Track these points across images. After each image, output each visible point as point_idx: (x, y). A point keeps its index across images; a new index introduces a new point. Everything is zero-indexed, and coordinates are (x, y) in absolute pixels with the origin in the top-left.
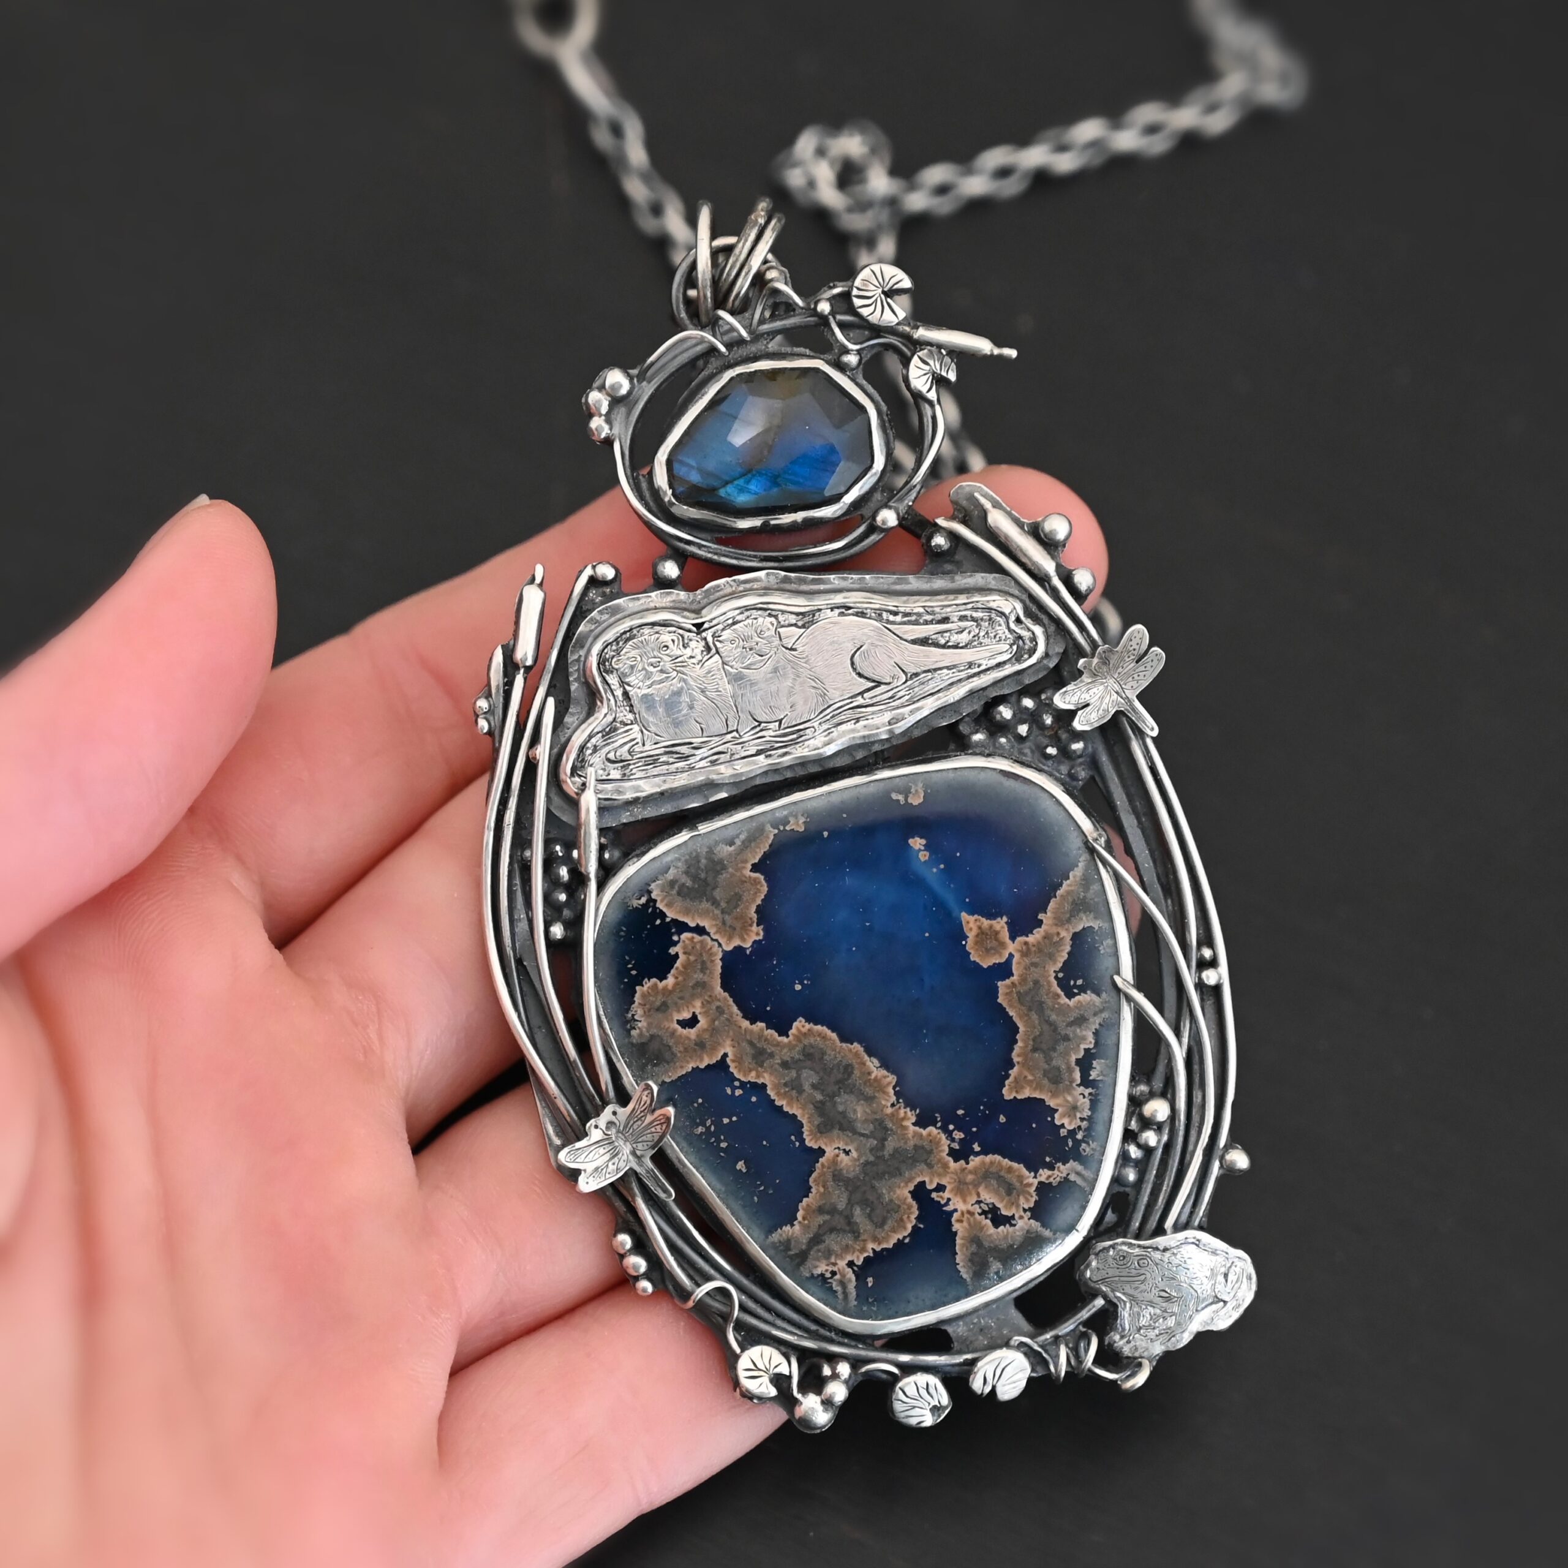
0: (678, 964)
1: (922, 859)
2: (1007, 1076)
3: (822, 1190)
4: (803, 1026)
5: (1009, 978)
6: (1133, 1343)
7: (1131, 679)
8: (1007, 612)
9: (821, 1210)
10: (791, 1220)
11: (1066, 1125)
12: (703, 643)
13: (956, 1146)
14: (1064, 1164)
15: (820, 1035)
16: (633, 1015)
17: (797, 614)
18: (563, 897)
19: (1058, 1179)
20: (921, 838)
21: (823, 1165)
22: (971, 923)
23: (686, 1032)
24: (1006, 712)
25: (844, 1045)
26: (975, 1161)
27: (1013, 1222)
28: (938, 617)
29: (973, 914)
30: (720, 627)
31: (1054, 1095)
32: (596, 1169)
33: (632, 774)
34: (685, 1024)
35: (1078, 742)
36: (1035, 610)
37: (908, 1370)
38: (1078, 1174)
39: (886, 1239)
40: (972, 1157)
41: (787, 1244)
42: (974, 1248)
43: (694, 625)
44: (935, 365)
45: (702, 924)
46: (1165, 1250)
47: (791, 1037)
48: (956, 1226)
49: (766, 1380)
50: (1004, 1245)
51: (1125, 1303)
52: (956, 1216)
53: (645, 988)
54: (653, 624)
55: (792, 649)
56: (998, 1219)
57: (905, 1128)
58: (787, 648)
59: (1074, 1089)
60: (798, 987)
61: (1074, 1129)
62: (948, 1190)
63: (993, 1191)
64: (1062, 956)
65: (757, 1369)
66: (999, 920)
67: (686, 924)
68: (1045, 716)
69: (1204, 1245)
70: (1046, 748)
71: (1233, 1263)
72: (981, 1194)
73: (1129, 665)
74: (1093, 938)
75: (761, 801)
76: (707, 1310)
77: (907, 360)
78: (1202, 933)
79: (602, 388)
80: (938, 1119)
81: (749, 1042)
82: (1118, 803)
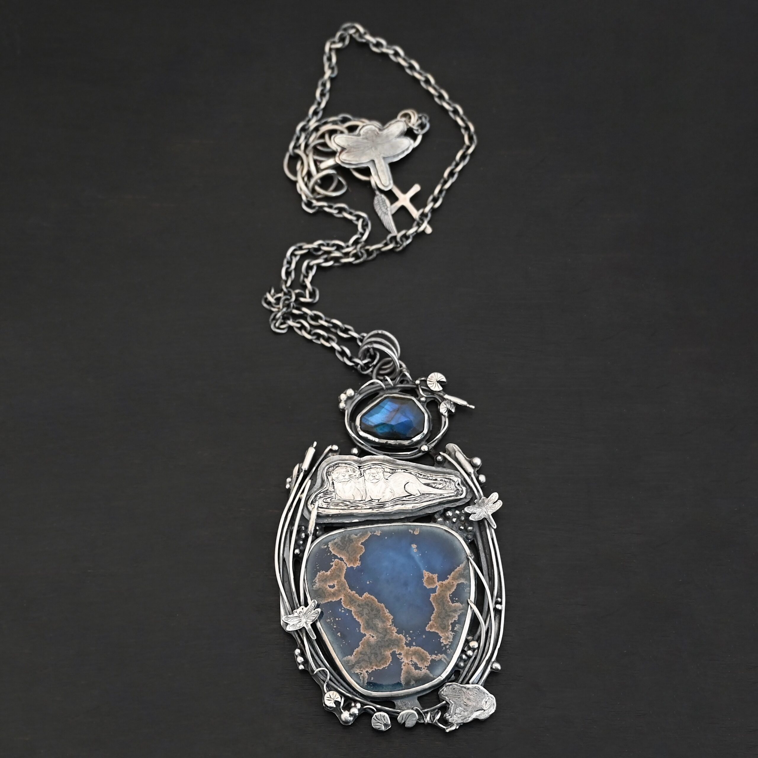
0: (332, 568)
1: (415, 551)
2: (428, 623)
3: (363, 647)
4: (367, 595)
6: (452, 718)
7: (490, 509)
8: (455, 481)
9: (361, 653)
10: (351, 654)
11: (444, 643)
12: (360, 472)
13: (408, 642)
14: (441, 655)
15: (372, 598)
16: (315, 581)
17: (391, 469)
18: (301, 542)
19: (438, 659)
20: (416, 545)
21: (365, 639)
22: (426, 574)
23: (331, 589)
24: (450, 513)
25: (379, 604)
26: (413, 648)
27: (421, 669)
28: (434, 478)
29: (427, 571)
30: (366, 469)
31: (442, 632)
32: (293, 625)
33: (330, 507)
34: (330, 587)
35: (471, 527)
36: (465, 483)
37: (379, 710)
38: (445, 659)
39: (380, 666)
40: (412, 646)
41: (348, 662)
42: (407, 675)
43: (358, 466)
44: (449, 407)
45: (342, 557)
46: (468, 689)
47: (363, 598)
48: (403, 667)
49: (333, 701)
50: (417, 676)
51: (452, 704)
52: (403, 664)
53: (321, 573)
55: (387, 479)
56: (417, 668)
57: (393, 633)
58: (385, 479)
59: (449, 632)
60: (368, 583)
61: (446, 644)
62: (402, 655)
63: (416, 658)
64: (453, 590)
65: (331, 698)
66: (435, 574)
67: (337, 556)
68: (462, 517)
69: (481, 690)
70: (460, 526)
71: (489, 698)
72: (413, 658)
73: (490, 504)
74: (463, 586)
75: (368, 525)
76: (318, 677)
77: (440, 403)
78: (499, 594)
79: (345, 393)
80: (404, 632)
81: (349, 596)
82: (480, 548)
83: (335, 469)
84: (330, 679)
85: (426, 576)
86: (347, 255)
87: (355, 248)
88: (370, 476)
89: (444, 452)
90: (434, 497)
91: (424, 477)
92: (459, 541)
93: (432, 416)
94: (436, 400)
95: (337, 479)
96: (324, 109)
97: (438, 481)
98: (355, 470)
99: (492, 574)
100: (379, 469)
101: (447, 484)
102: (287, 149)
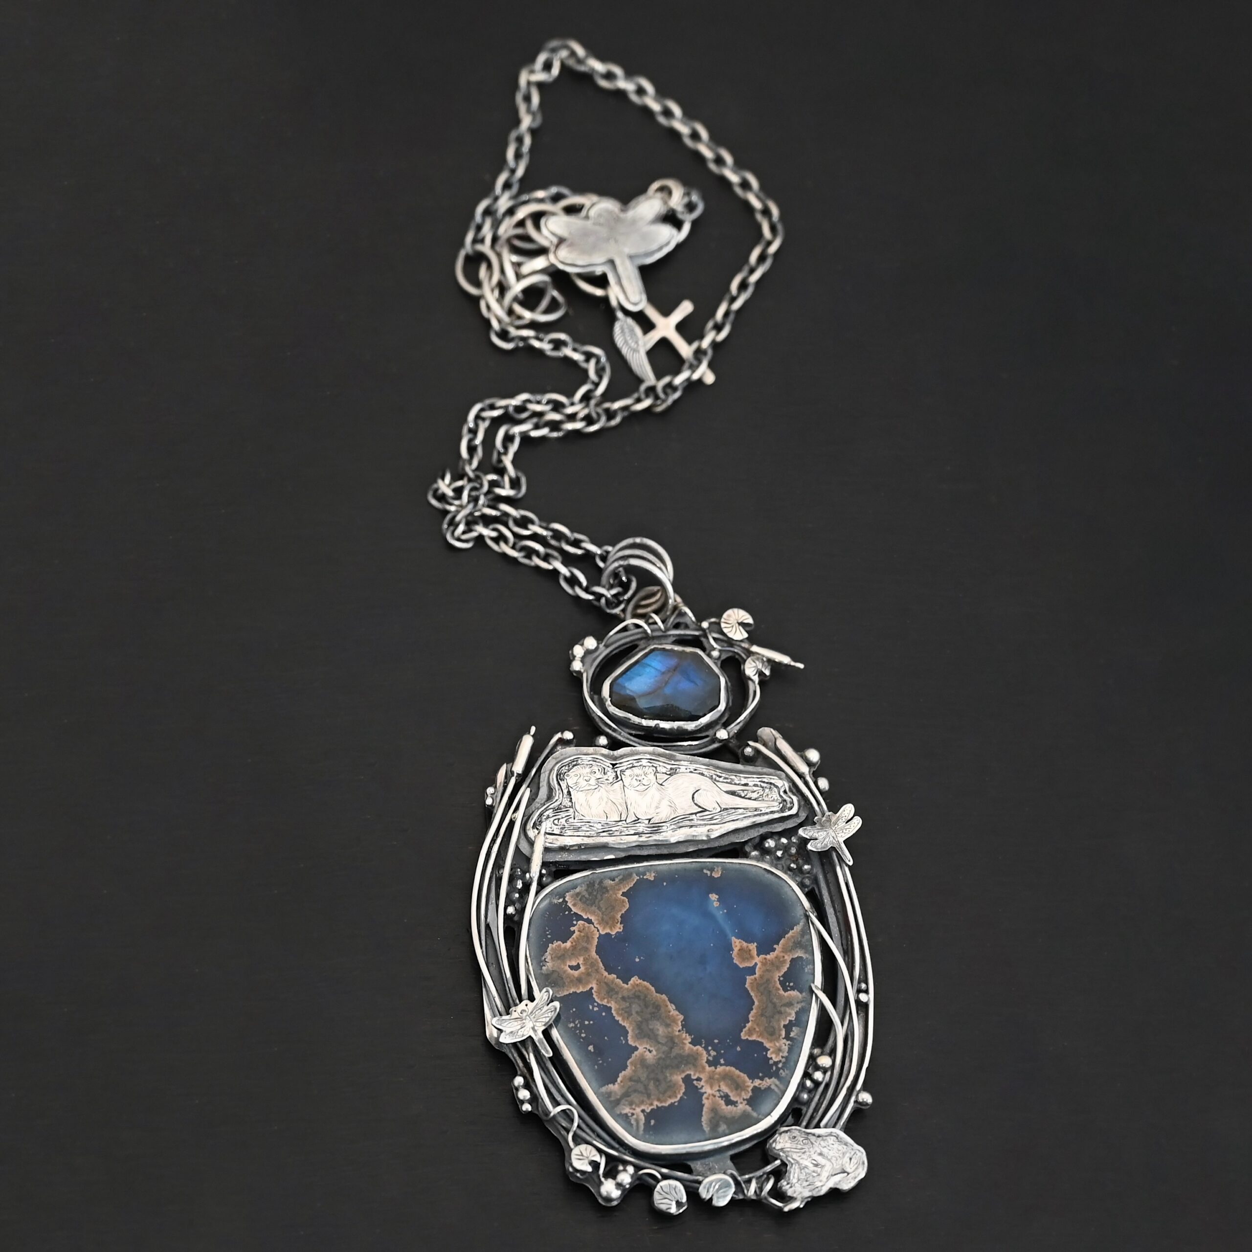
0: (574, 936)
1: (715, 906)
2: (745, 1027)
3: (633, 1068)
4: (637, 981)
5: (753, 975)
6: (793, 1188)
7: (841, 831)
8: (780, 786)
9: (631, 1079)
10: (614, 1082)
11: (773, 1058)
12: (615, 774)
13: (711, 1058)
14: (769, 1079)
15: (645, 987)
16: (545, 959)
18: (517, 896)
19: (765, 1086)
20: (716, 894)
21: (636, 1056)
22: (737, 943)
23: (572, 972)
24: (770, 843)
25: (658, 995)
26: (720, 1069)
27: (737, 1105)
29: (738, 939)
30: (625, 768)
31: (769, 1041)
32: (512, 1032)
33: (565, 833)
34: (571, 967)
35: (809, 865)
36: (795, 789)
37: (665, 1177)
38: (776, 1085)
39: (665, 1101)
40: (719, 1066)
41: (609, 1094)
42: (713, 1115)
43: (611, 764)
44: (760, 666)
45: (590, 918)
46: (819, 1136)
47: (629, 985)
48: (705, 1101)
49: (586, 1161)
50: (729, 1116)
51: (792, 1164)
52: (705, 1096)
53: (554, 945)
55: (661, 785)
56: (729, 1102)
57: (685, 1044)
58: (659, 784)
59: (781, 1040)
60: (637, 960)
61: (778, 1061)
62: (703, 1081)
63: (727, 1085)
64: (784, 969)
65: (582, 1155)
66: (752, 944)
67: (582, 916)
68: (792, 848)
69: (841, 1139)
70: (790, 864)
71: (855, 1153)
72: (721, 1086)
73: (841, 824)
74: (802, 963)
75: (633, 862)
76: (557, 1124)
77: (745, 661)
78: (861, 977)
79: (582, 645)
80: (704, 1043)
81: (606, 983)
82: (826, 901)
83: (571, 769)
84: (579, 1127)
85: (736, 946)
86: (572, 417)
87: (587, 406)
88: (632, 779)
89: (756, 741)
90: (745, 813)
91: (725, 781)
92: (791, 887)
93: (732, 681)
94: (737, 657)
95: (576, 787)
96: (522, 180)
97: (750, 786)
98: (606, 771)
99: (849, 943)
100: (647, 768)
101: (766, 792)
102: (462, 244)
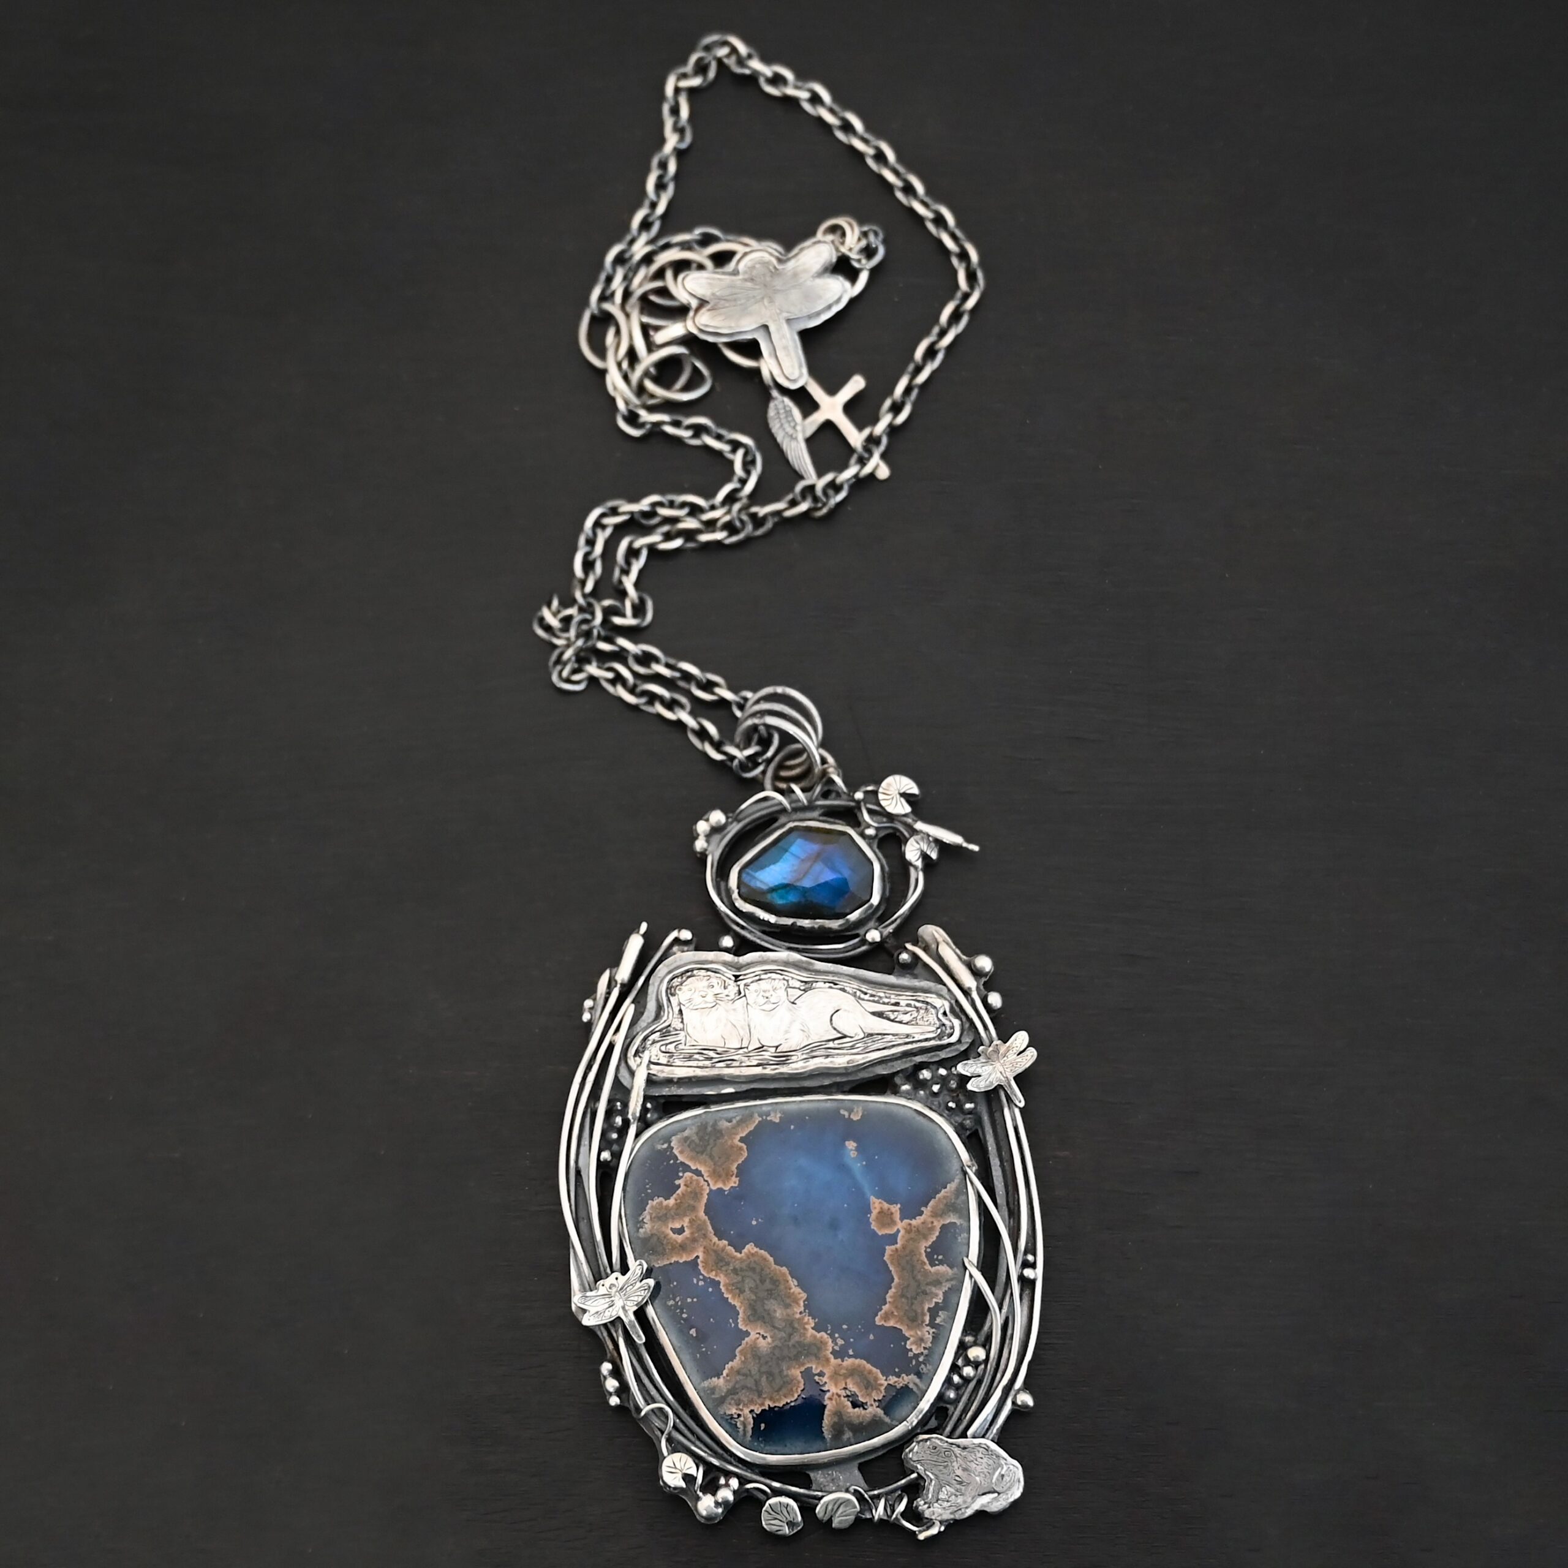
0: (679, 1191)
1: (852, 1156)
2: (881, 1309)
3: (743, 1359)
4: (753, 1249)
5: (894, 1245)
6: (931, 1509)
7: (1011, 1065)
9: (738, 1372)
10: (718, 1375)
11: (913, 1350)
12: (737, 988)
13: (837, 1348)
14: (907, 1375)
15: (762, 1256)
16: (643, 1219)
18: (615, 1136)
19: (901, 1385)
20: (854, 1142)
21: (747, 1343)
22: (876, 1204)
23: (675, 1236)
24: (926, 1074)
25: (777, 1267)
26: (849, 1362)
27: (866, 1407)
28: (893, 1001)
29: (879, 1199)
31: (909, 1328)
32: (597, 1312)
33: (674, 1062)
34: (674, 1231)
35: (971, 1103)
36: (957, 1010)
37: (777, 1493)
38: (916, 1384)
39: (779, 1400)
40: (846, 1358)
41: (713, 1390)
42: (836, 1419)
43: (734, 976)
44: (924, 847)
45: (699, 1169)
46: (965, 1448)
47: (743, 1254)
48: (827, 1402)
49: (680, 1476)
50: (856, 1421)
51: (931, 1480)
52: (828, 1395)
53: (655, 1203)
54: (707, 970)
55: (793, 1003)
56: (856, 1403)
57: (805, 1329)
59: (923, 1327)
60: (754, 1223)
61: (919, 1354)
62: (826, 1376)
63: (856, 1384)
64: (932, 1238)
65: (676, 1468)
66: (895, 1205)
67: (690, 1167)
68: (952, 1082)
69: (992, 1451)
70: (949, 1102)
71: (1009, 1468)
72: (848, 1384)
73: (1012, 1056)
74: (955, 1230)
75: (755, 1099)
76: (650, 1423)
77: (907, 840)
78: (1030, 1245)
79: (707, 820)
80: (830, 1328)
81: (715, 1251)
82: (990, 1148)
83: (685, 981)
84: (675, 1427)
85: (875, 1208)
86: (711, 525)
87: (729, 512)
88: (758, 995)
89: (915, 943)
90: (894, 1040)
91: (872, 998)
92: (946, 1133)
93: (889, 866)
94: (898, 834)
95: (689, 1004)
96: (664, 217)
97: (902, 1006)
98: (726, 985)
99: (1016, 1203)
100: (777, 981)
101: (920, 1014)
102: (586, 303)
